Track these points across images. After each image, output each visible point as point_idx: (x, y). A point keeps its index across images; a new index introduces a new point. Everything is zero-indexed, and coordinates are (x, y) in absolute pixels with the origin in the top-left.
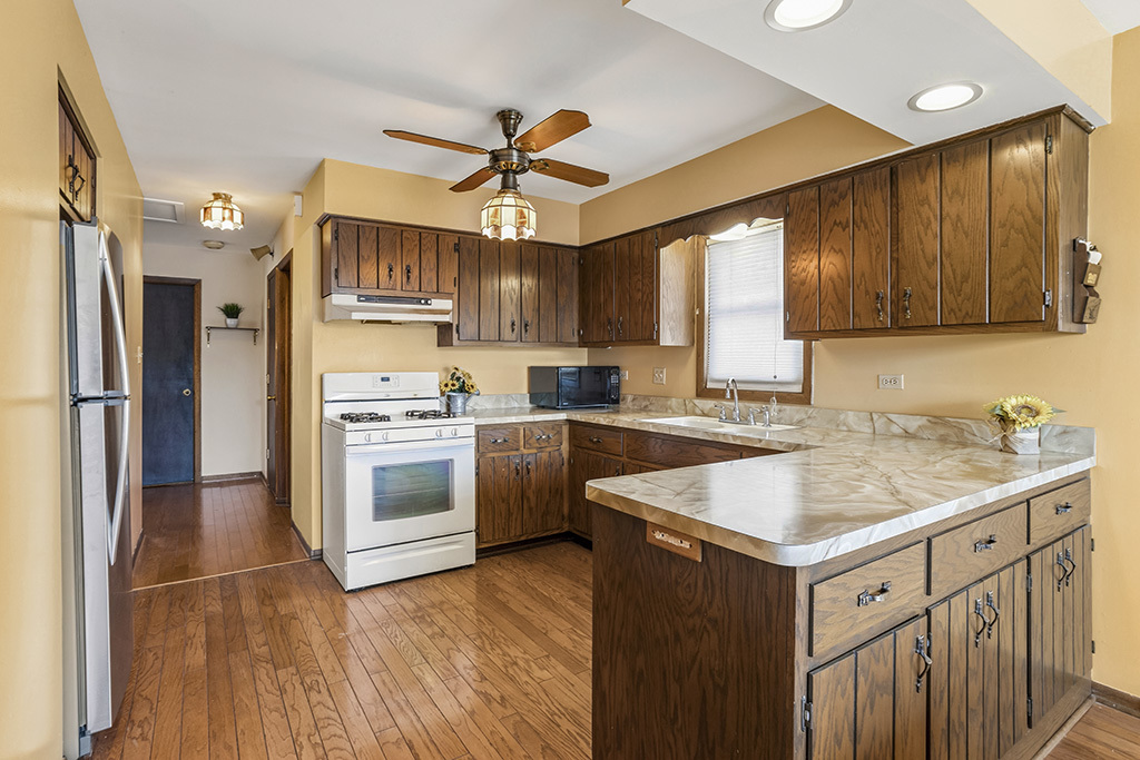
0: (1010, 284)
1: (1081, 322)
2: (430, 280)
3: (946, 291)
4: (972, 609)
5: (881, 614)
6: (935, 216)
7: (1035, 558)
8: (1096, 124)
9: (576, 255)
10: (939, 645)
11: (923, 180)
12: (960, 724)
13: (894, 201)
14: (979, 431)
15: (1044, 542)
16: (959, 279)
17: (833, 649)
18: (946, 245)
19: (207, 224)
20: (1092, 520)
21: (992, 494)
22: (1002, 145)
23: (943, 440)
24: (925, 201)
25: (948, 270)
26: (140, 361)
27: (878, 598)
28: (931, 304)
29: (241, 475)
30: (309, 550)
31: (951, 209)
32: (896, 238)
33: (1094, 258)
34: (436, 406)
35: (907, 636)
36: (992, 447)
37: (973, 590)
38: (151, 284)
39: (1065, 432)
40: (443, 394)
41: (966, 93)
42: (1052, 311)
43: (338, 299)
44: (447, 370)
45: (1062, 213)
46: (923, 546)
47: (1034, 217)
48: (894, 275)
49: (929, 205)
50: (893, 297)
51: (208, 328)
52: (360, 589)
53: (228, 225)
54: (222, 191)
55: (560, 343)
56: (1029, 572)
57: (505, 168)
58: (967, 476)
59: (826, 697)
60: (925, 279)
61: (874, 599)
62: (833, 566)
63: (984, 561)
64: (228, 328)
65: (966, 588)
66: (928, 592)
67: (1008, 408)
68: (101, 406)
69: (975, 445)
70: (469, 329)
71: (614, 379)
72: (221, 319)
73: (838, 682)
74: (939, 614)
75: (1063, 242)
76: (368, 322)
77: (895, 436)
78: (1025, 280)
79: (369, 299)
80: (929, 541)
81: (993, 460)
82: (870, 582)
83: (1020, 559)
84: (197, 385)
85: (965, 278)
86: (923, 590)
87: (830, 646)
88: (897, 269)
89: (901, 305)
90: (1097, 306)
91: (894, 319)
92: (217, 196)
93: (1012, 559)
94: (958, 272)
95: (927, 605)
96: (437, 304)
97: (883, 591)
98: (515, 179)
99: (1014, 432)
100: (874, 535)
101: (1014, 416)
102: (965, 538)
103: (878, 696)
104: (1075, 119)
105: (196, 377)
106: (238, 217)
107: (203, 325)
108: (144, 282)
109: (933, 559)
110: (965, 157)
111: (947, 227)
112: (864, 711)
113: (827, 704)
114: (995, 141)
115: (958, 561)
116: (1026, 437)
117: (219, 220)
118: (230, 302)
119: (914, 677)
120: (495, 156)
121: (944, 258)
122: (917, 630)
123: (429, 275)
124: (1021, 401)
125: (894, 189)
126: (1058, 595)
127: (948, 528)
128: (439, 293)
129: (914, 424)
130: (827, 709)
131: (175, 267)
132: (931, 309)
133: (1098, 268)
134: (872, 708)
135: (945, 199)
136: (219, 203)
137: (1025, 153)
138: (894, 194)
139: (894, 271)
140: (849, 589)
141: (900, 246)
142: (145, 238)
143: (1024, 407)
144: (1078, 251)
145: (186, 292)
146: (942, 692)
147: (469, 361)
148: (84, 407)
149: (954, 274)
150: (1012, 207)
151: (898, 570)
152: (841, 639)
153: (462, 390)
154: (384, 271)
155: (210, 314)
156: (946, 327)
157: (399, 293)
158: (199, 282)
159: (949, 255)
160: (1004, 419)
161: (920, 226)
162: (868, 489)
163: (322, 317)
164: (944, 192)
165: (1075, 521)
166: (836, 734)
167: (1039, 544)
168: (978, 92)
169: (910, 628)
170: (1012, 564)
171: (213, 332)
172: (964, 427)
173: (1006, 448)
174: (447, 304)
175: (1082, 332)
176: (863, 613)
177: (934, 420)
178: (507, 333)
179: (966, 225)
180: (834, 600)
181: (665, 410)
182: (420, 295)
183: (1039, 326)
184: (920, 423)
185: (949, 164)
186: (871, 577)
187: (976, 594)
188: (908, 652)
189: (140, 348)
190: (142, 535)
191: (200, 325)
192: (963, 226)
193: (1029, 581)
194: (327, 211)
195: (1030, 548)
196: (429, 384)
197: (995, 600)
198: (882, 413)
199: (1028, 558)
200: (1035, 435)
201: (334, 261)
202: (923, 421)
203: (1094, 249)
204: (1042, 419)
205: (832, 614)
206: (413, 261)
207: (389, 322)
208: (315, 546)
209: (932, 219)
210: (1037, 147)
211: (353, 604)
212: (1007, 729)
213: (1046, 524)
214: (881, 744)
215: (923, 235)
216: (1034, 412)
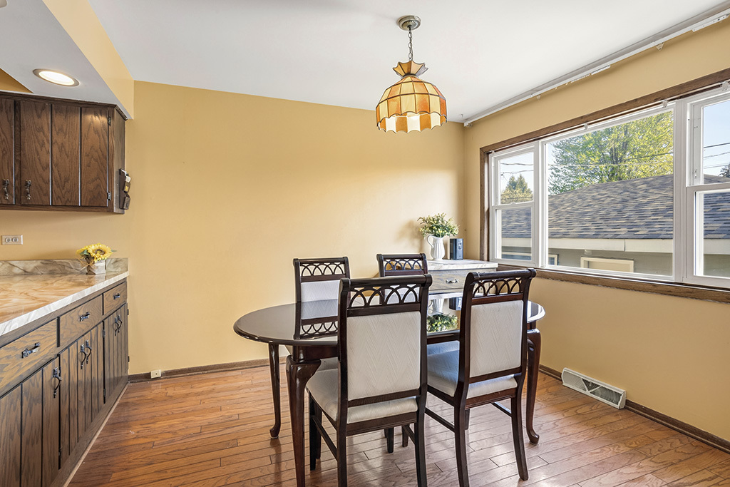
0: (92, 186)
1: (123, 209)
3: (55, 186)
4: (79, 351)
5: (35, 361)
6: (48, 141)
7: (106, 321)
8: (128, 118)
10: (64, 371)
11: (39, 117)
12: (75, 411)
13: (17, 123)
14: (74, 265)
15: (109, 313)
16: (63, 180)
17: (8, 385)
18: (55, 159)
20: (128, 301)
21: (87, 292)
22: (86, 112)
23: (52, 273)
24: (41, 129)
25: (56, 173)
27: (34, 351)
28: (45, 192)
31: (59, 139)
32: (19, 147)
33: (128, 179)
35: (48, 370)
36: (82, 273)
37: (79, 341)
39: (116, 261)
41: (70, 82)
42: (111, 202)
45: (115, 155)
46: (55, 321)
47: (103, 155)
48: (17, 170)
49: (43, 133)
50: (17, 185)
56: (104, 329)
58: (73, 286)
59: (4, 413)
60: (41, 176)
61: (32, 352)
62: (6, 338)
63: (83, 326)
65: (76, 340)
66: (58, 346)
67: (90, 251)
69: (72, 273)
73: (12, 403)
74: (64, 355)
75: (116, 170)
77: (16, 275)
78: (98, 185)
80: (58, 318)
81: (83, 279)
82: (28, 344)
83: (100, 323)
85: (67, 180)
86: (56, 345)
87: (7, 383)
88: (20, 168)
89: (23, 190)
90: (129, 201)
91: (18, 199)
93: (96, 324)
94: (62, 175)
95: (57, 353)
97: (36, 347)
99: (94, 263)
100: (31, 318)
101: (93, 255)
102: (75, 315)
103: (34, 404)
104: (120, 112)
109: (61, 327)
110: (67, 112)
111: (56, 149)
112: (26, 415)
113: (5, 417)
114: (83, 109)
115: (71, 328)
116: (99, 266)
119: (53, 391)
121: (53, 166)
122: (54, 365)
124: (97, 247)
125: (17, 115)
126: (115, 337)
127: (68, 310)
129: (31, 266)
130: (5, 420)
132: (45, 195)
133: (129, 184)
134: (31, 412)
135: (54, 133)
137: (99, 120)
138: (18, 119)
139: (18, 168)
140: (17, 350)
141: (22, 153)
143: (98, 250)
144: (122, 175)
146: (66, 396)
149: (60, 176)
150: (92, 147)
151: (43, 335)
152: (13, 378)
156: (55, 207)
159: (57, 165)
160: (89, 258)
161: (37, 144)
162: (15, 300)
164: (53, 128)
165: (121, 302)
166: (10, 433)
167: (107, 315)
168: (77, 84)
169: (50, 365)
170: (96, 326)
172: (65, 264)
173: (90, 272)
175: (123, 213)
176: (25, 361)
177: (45, 262)
179: (67, 150)
180: (8, 357)
183: (105, 209)
184: (35, 265)
185: (56, 112)
186: (29, 341)
187: (81, 343)
188: (50, 378)
192: (65, 150)
193: (103, 332)
195: (104, 317)
197: (89, 344)
198: (5, 261)
199: (103, 321)
200: (103, 264)
202: (38, 263)
203: (127, 175)
204: (107, 256)
205: (8, 365)
209: (46, 142)
210: (103, 119)
212: (95, 406)
213: (110, 304)
214: (35, 432)
215: (39, 150)
216: (103, 252)
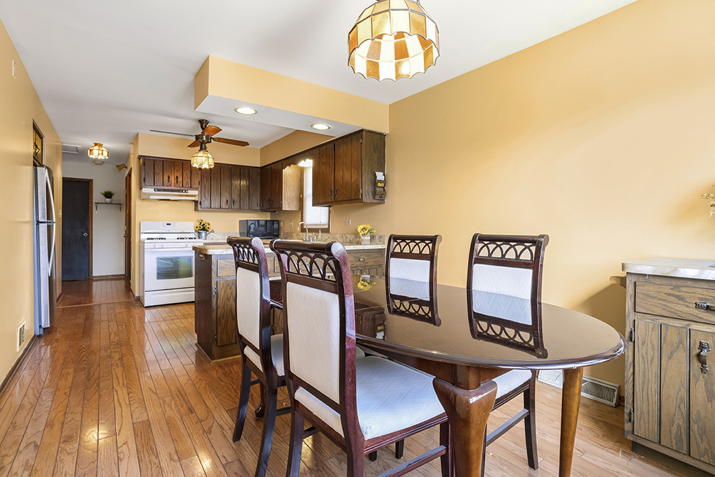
2: (187, 182)
3: (344, 189)
9: (259, 170)
11: (340, 149)
13: (334, 156)
18: (344, 172)
19: (91, 156)
24: (340, 157)
26: (61, 216)
29: (113, 276)
30: (134, 296)
31: (345, 160)
32: (335, 169)
33: (381, 178)
34: (193, 236)
38: (65, 181)
40: (196, 231)
42: (362, 196)
43: (144, 190)
44: (198, 221)
45: (365, 163)
47: (359, 164)
50: (334, 190)
51: (96, 203)
52: (151, 307)
53: (100, 157)
54: (97, 142)
55: (251, 210)
57: (201, 143)
60: (340, 184)
64: (106, 203)
67: (359, 229)
68: (46, 224)
70: (206, 204)
71: (276, 226)
72: (101, 198)
75: (365, 173)
76: (161, 200)
78: (357, 185)
79: (159, 190)
84: (90, 231)
85: (347, 184)
89: (335, 193)
91: (334, 198)
92: (96, 144)
96: (190, 192)
98: (205, 146)
104: (373, 132)
105: (90, 227)
106: (105, 153)
107: (94, 202)
108: (63, 181)
110: (347, 142)
111: (344, 166)
114: (352, 138)
116: (364, 239)
117: (96, 154)
118: (107, 190)
120: (197, 137)
123: (187, 180)
124: (363, 227)
125: (334, 152)
128: (191, 188)
131: (79, 173)
132: (341, 194)
133: (384, 181)
135: (344, 157)
136: (97, 147)
138: (334, 154)
141: (336, 172)
142: (63, 159)
145: (86, 185)
147: (207, 217)
148: (41, 225)
149: (345, 182)
150: (355, 160)
153: (204, 229)
154: (166, 178)
155: (97, 196)
156: (344, 201)
157: (173, 188)
158: (92, 180)
161: (339, 166)
163: (140, 197)
164: (344, 154)
168: (328, 127)
171: (99, 206)
174: (196, 192)
175: (384, 203)
178: (224, 205)
181: (291, 238)
182: (183, 189)
185: (344, 144)
189: (61, 211)
190: (62, 293)
191: (92, 202)
192: (347, 166)
194: (140, 154)
196: (190, 226)
198: (345, 234)
201: (143, 174)
203: (384, 175)
206: (179, 174)
207: (169, 200)
208: (137, 295)
209: (341, 163)
211: (147, 312)
215: (340, 169)
216: (365, 230)
